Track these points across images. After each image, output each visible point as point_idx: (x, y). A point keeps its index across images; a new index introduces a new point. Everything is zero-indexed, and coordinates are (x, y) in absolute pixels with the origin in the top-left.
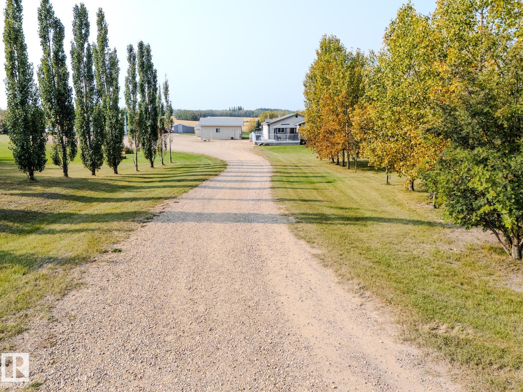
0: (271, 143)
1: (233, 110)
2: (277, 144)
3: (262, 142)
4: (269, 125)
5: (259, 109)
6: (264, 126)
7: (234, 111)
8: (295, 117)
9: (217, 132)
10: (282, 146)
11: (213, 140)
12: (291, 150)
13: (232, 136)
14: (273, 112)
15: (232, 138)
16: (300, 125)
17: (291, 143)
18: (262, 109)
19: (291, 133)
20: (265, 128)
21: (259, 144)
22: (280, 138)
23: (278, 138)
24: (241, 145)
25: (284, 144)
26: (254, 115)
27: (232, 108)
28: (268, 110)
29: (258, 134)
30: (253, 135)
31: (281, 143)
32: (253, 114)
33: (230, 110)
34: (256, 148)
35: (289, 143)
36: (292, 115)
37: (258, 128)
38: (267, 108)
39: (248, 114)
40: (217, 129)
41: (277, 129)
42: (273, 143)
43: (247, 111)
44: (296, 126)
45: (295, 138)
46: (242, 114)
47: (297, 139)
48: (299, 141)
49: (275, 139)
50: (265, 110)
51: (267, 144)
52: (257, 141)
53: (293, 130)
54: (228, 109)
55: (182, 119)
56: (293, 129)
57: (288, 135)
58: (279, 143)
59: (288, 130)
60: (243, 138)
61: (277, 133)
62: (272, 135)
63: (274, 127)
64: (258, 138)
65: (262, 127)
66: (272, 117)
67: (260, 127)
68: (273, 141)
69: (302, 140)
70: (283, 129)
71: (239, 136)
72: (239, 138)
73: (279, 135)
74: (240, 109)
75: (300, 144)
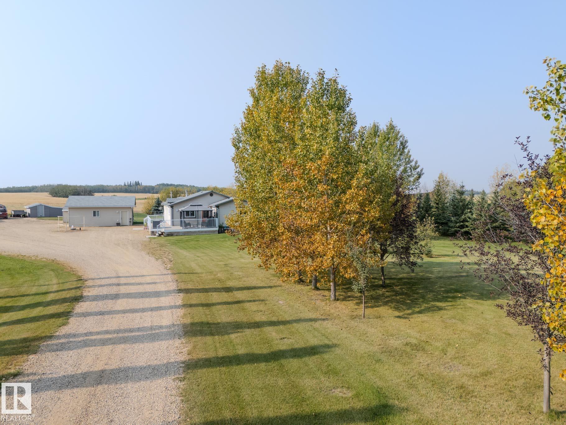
0: (175, 232)
1: (128, 185)
2: (185, 234)
3: (163, 230)
4: (172, 207)
5: (160, 184)
6: (165, 207)
7: (130, 186)
8: (209, 195)
9: (94, 215)
10: (193, 237)
11: (87, 228)
12: (206, 242)
13: (118, 221)
14: (178, 188)
15: (118, 224)
16: (217, 206)
17: (206, 232)
18: (163, 185)
19: (204, 217)
20: (167, 211)
21: (157, 234)
22: (189, 224)
23: (187, 225)
24: (130, 235)
25: (195, 232)
26: (155, 191)
27: (128, 183)
28: (171, 185)
29: (157, 220)
30: (149, 220)
31: (190, 232)
32: (153, 190)
33: (125, 185)
34: (153, 240)
35: (202, 232)
36: (204, 192)
37: (157, 209)
38: (169, 183)
39: (147, 189)
40: (94, 212)
41: (184, 212)
42: (178, 232)
43: (146, 186)
44: (211, 207)
45: (210, 224)
46: (140, 190)
47: (215, 226)
48: (217, 229)
49: (181, 225)
50: (168, 185)
51: (170, 234)
52: (154, 230)
53: (206, 214)
54: (123, 184)
55: (60, 197)
56: (208, 211)
57: (201, 220)
58: (188, 232)
59: (201, 214)
60: (135, 223)
61: (184, 218)
62: (178, 220)
63: (180, 210)
64: (156, 224)
65: (163, 208)
66: (175, 195)
67: (160, 208)
68: (179, 229)
69: (220, 227)
70: (193, 211)
71: (128, 221)
72: (128, 223)
73: (187, 220)
74: (137, 184)
75: (219, 233)
